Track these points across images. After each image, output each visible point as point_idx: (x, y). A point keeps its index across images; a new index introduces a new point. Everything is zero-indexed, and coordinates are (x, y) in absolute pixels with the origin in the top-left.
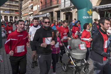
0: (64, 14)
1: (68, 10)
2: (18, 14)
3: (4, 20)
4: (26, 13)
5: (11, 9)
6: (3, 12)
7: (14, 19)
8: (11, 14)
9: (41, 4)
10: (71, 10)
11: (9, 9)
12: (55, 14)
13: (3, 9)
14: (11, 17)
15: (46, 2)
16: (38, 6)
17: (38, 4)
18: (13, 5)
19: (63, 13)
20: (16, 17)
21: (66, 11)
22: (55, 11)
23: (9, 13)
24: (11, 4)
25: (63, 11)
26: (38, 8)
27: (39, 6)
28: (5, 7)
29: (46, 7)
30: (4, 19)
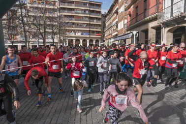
0: (169, 31)
1: (178, 23)
2: (100, 37)
3: (82, 45)
4: (109, 35)
5: (91, 30)
6: (81, 34)
7: (94, 43)
8: (91, 36)
9: (129, 17)
11: (88, 29)
12: (152, 34)
13: (81, 30)
14: (91, 41)
15: (137, 14)
16: (124, 22)
17: (125, 19)
18: (95, 25)
19: (168, 29)
20: (97, 41)
21: (174, 25)
22: (152, 28)
23: (88, 36)
24: (91, 23)
25: (168, 26)
26: (124, 25)
27: (126, 21)
28: (84, 28)
29: (138, 21)
30: (83, 43)
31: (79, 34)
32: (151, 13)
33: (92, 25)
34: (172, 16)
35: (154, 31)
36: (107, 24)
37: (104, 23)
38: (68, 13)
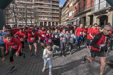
0: (97, 18)
1: (102, 14)
2: (58, 20)
3: (48, 25)
4: (64, 19)
5: (53, 16)
6: (48, 19)
7: (55, 24)
8: (53, 20)
9: (75, 10)
10: (107, 13)
11: (52, 16)
12: (88, 19)
13: (47, 17)
14: (53, 23)
15: (80, 8)
16: (72, 12)
17: (73, 10)
18: (55, 13)
19: (97, 16)
20: (57, 23)
21: (100, 14)
22: (88, 16)
23: (52, 20)
24: (53, 12)
25: (97, 15)
26: (72, 14)
27: (73, 12)
28: (49, 15)
29: (80, 12)
31: (46, 19)
32: (88, 7)
33: (54, 13)
34: (99, 9)
35: (89, 18)
36: (63, 13)
37: (61, 12)
38: (40, 6)
